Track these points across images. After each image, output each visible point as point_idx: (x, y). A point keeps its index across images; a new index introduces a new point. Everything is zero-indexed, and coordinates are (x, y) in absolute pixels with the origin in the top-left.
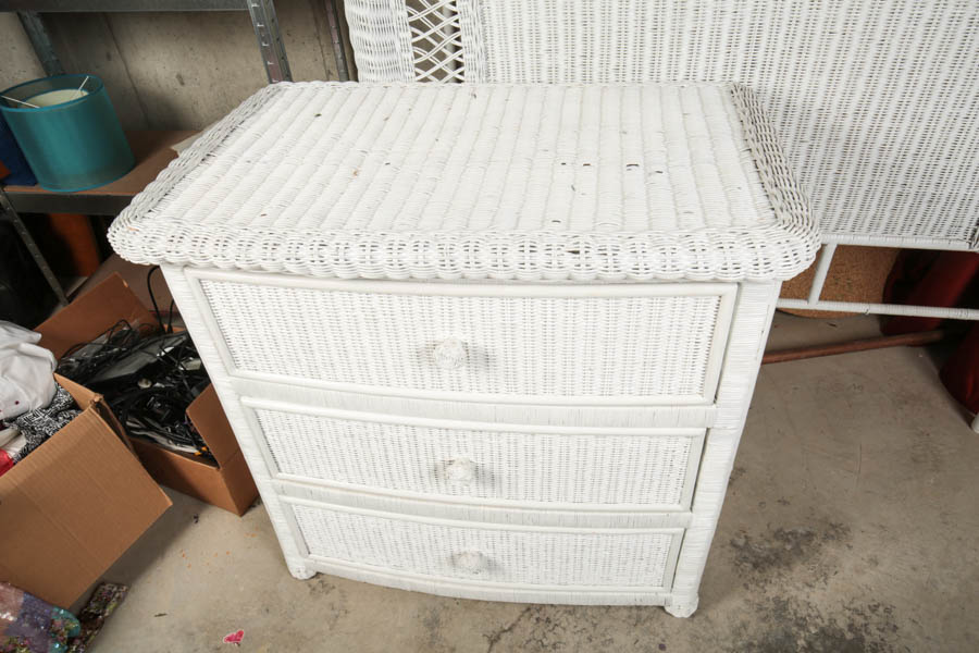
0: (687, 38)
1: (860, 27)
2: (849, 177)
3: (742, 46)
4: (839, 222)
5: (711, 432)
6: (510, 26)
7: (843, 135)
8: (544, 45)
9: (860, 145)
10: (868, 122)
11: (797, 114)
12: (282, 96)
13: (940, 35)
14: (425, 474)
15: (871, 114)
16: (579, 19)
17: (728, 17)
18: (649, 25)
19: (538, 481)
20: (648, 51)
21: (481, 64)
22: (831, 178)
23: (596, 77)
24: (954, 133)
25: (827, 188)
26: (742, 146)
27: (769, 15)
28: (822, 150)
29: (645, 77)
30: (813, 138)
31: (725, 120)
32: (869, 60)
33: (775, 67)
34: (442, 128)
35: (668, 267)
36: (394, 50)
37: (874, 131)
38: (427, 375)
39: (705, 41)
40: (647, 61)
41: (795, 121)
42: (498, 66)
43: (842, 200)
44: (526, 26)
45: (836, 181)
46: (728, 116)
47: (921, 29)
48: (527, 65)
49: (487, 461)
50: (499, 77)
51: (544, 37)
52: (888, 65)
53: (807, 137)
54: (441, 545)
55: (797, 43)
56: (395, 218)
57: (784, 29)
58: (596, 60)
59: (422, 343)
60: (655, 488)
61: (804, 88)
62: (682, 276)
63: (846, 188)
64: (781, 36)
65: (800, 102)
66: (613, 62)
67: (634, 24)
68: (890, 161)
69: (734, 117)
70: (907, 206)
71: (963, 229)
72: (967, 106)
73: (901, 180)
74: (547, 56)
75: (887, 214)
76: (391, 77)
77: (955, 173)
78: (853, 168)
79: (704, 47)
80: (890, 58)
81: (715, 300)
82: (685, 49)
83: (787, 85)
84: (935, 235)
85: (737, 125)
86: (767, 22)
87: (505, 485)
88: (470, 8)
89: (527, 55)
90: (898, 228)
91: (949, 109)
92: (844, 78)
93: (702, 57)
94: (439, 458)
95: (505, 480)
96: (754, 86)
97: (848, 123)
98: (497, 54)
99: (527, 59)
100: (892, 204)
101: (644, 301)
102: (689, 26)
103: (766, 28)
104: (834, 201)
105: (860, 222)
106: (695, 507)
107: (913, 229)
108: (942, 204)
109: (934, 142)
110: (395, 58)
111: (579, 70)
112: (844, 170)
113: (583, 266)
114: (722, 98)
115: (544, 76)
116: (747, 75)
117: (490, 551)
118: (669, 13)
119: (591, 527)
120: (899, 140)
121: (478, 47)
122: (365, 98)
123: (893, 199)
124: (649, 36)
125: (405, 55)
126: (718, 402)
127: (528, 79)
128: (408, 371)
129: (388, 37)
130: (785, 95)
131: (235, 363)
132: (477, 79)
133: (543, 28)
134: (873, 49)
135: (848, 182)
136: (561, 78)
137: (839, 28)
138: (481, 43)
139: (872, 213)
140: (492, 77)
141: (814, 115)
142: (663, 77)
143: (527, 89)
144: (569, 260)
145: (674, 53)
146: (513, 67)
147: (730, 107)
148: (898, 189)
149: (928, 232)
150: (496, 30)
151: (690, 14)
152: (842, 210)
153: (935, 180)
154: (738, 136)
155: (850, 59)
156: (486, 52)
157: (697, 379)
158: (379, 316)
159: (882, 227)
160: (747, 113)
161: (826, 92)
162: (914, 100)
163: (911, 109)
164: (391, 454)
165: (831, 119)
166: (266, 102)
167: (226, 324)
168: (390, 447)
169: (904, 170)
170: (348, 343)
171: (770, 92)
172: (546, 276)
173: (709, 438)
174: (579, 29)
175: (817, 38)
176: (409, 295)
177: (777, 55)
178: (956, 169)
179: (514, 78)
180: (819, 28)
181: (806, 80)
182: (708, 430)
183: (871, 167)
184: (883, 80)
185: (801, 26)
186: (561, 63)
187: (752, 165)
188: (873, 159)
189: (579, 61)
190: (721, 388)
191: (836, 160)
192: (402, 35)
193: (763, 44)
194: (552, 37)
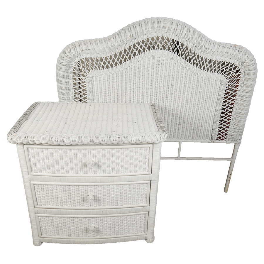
0: (141, 93)
1: (178, 92)
2: (182, 125)
3: (153, 96)
4: (181, 136)
5: (152, 181)
6: (99, 90)
7: (179, 115)
8: (107, 94)
9: (182, 118)
10: (183, 113)
11: (168, 111)
12: (39, 105)
13: (194, 95)
14: (80, 201)
15: (184, 111)
16: (116, 89)
17: (150, 89)
18: (132, 90)
19: (110, 200)
20: (132, 96)
21: (92, 98)
22: (177, 125)
23: (120, 102)
24: (202, 115)
25: (177, 128)
26: (153, 117)
27: (158, 89)
28: (174, 119)
29: (132, 102)
30: (172, 116)
31: (150, 112)
32: (181, 99)
33: (161, 100)
34: (84, 113)
35: (138, 140)
36: (69, 95)
37: (185, 114)
38: (84, 170)
39: (145, 95)
40: (132, 98)
41: (167, 112)
42: (96, 99)
43: (181, 131)
44: (103, 90)
45: (179, 126)
46: (151, 111)
47: (190, 93)
48: (103, 99)
49: (98, 195)
50: (96, 101)
51: (107, 92)
52: (185, 100)
53: (171, 116)
54: (83, 225)
55: (165, 96)
56: (78, 132)
57: (162, 92)
58: (120, 98)
59: (83, 161)
60: (140, 200)
61: (168, 105)
62: (140, 142)
63: (181, 128)
64: (162, 94)
65: (168, 108)
66: (124, 98)
67: (129, 90)
68: (190, 121)
69: (152, 111)
70: (196, 132)
71: (209, 137)
72: (203, 109)
73: (193, 126)
74: (108, 97)
75: (192, 134)
76: (68, 101)
77: (204, 124)
78: (182, 123)
79: (145, 96)
80: (185, 99)
81: (148, 148)
82: (141, 96)
83: (165, 104)
84: (203, 139)
85: (152, 113)
86: (158, 91)
87: (102, 202)
88: (89, 86)
89: (103, 96)
90: (195, 137)
91: (199, 110)
92: (176, 103)
93: (145, 98)
94: (85, 195)
95: (102, 200)
96: (157, 104)
97: (179, 112)
98: (96, 96)
99: (103, 97)
100: (192, 132)
101: (134, 149)
102: (141, 91)
103: (158, 92)
104: (179, 131)
105: (186, 136)
106: (150, 205)
107: (198, 137)
108: (203, 132)
109: (198, 117)
110: (69, 96)
111: (116, 100)
112: (180, 123)
113: (121, 140)
114: (149, 107)
115: (108, 101)
116: (155, 102)
117: (97, 225)
118: (136, 88)
119: (124, 213)
120: (191, 117)
121: (91, 94)
122: (63, 106)
123: (192, 130)
124: (132, 93)
125: (72, 96)
126: (152, 173)
127: (104, 102)
128: (79, 169)
129: (68, 92)
130: (164, 106)
131: (32, 171)
132: (91, 102)
133: (107, 90)
134: (181, 97)
135: (182, 126)
136: (112, 102)
137: (173, 92)
138: (92, 93)
139: (188, 134)
140: (94, 101)
141: (171, 111)
142: (136, 102)
143: (104, 104)
144: (117, 139)
145: (138, 97)
146: (100, 99)
147: (151, 109)
148: (193, 128)
149: (201, 138)
150: (95, 90)
151: (141, 88)
152: (181, 133)
153: (200, 126)
154: (152, 115)
155: (177, 99)
156: (93, 95)
157: (147, 168)
158: (73, 155)
159: (191, 137)
160: (155, 110)
161: (173, 106)
162: (192, 108)
163: (192, 110)
164: (72, 195)
165: (175, 112)
166: (36, 107)
167: (31, 160)
168: (71, 193)
169: (193, 123)
170: (64, 163)
171: (161, 106)
172: (113, 143)
173: (151, 184)
174: (116, 91)
175: (169, 95)
176: (81, 149)
177: (161, 98)
178: (204, 123)
179: (100, 102)
180: (169, 92)
181: (168, 103)
182: (151, 181)
183: (186, 123)
184: (185, 104)
185: (166, 92)
186: (112, 98)
187: (155, 121)
188: (186, 121)
189: (116, 98)
190: (152, 170)
191: (178, 121)
192: (71, 91)
193: (158, 95)
194: (110, 93)
